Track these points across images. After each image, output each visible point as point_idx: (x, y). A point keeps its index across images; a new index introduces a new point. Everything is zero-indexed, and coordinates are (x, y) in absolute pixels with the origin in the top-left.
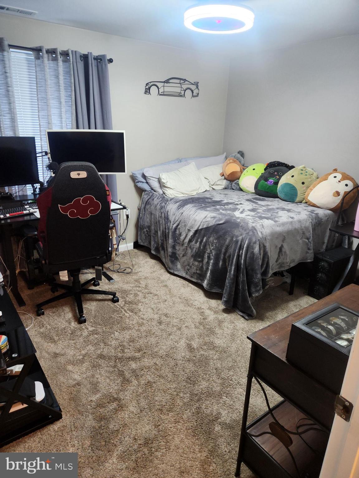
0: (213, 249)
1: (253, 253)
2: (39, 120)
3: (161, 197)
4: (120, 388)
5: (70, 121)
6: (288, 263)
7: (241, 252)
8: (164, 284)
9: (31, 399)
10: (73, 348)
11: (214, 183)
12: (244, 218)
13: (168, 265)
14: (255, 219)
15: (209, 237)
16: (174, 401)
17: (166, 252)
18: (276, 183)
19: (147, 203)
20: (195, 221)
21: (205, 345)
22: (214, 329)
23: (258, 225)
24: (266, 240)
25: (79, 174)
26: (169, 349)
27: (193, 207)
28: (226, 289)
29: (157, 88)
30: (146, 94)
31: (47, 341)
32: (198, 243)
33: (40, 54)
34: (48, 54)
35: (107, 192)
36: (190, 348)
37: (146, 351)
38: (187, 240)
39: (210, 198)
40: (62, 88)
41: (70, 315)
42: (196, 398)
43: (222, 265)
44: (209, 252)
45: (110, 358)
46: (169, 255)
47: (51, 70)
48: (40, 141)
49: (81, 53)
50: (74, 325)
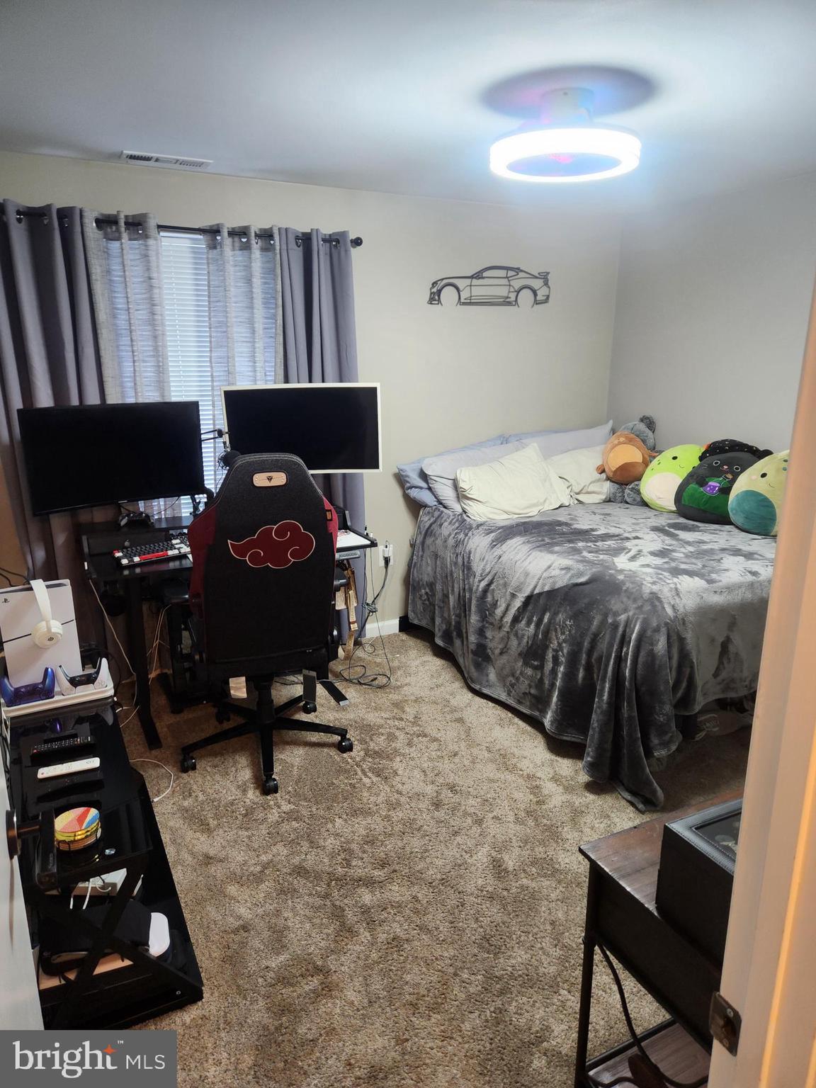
0: (564, 641)
1: (651, 654)
2: (212, 367)
3: (457, 520)
4: (332, 946)
5: (272, 366)
6: (745, 681)
7: (625, 650)
8: (457, 715)
9: (140, 948)
10: (243, 848)
11: (582, 490)
12: (634, 573)
13: (468, 673)
14: (661, 574)
15: (556, 614)
16: (446, 989)
17: (465, 643)
18: (726, 491)
19: (428, 533)
20: (527, 574)
21: (533, 864)
22: (560, 829)
23: (666, 590)
24: (684, 624)
25: (270, 479)
26: (448, 867)
27: (524, 543)
28: (593, 735)
29: (456, 291)
30: (431, 304)
31: (195, 827)
32: (532, 626)
33: (217, 239)
34: (233, 238)
35: (327, 513)
36: (498, 868)
37: (397, 868)
38: (509, 618)
39: (566, 524)
40: (258, 302)
41: (246, 774)
42: (498, 986)
43: (584, 679)
44: (555, 647)
45: (318, 877)
46: (472, 650)
47: (237, 268)
48: (211, 408)
49: (298, 231)
50: (252, 797)
